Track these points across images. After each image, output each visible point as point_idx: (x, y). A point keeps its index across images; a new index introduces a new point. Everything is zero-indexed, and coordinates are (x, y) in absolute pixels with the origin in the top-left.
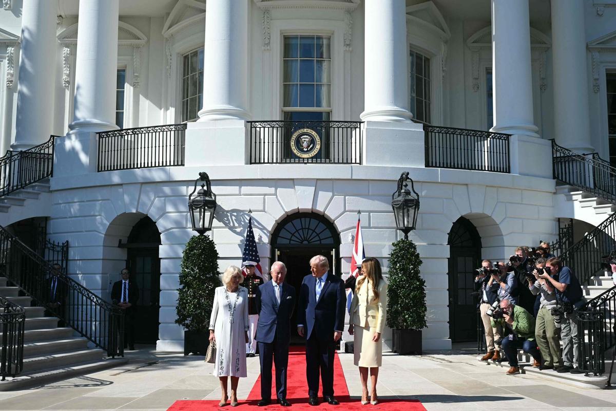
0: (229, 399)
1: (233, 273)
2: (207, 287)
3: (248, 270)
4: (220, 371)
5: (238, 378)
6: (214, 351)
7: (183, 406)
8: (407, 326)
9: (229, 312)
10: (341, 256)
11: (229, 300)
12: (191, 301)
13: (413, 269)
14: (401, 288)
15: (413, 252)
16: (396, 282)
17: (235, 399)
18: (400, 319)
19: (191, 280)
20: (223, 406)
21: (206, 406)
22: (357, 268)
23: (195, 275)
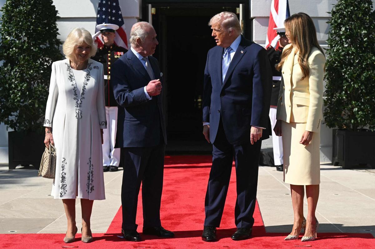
0: (79, 232)
1: (77, 41)
2: (42, 64)
3: (105, 38)
4: (61, 190)
5: (91, 202)
6: (53, 160)
7: (9, 242)
8: (356, 125)
9: (75, 101)
10: (252, 16)
11: (74, 82)
12: (16, 86)
13: (366, 35)
14: (347, 65)
15: (366, 8)
16: (339, 55)
17: (89, 233)
18: (345, 113)
19: (16, 53)
20: (70, 241)
21: (43, 242)
22: (278, 33)
23: (23, 46)
